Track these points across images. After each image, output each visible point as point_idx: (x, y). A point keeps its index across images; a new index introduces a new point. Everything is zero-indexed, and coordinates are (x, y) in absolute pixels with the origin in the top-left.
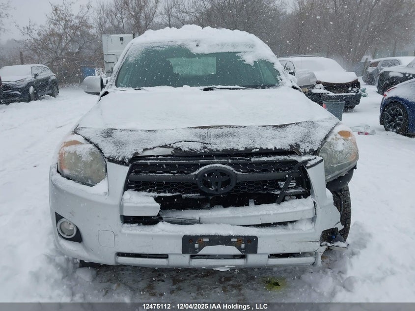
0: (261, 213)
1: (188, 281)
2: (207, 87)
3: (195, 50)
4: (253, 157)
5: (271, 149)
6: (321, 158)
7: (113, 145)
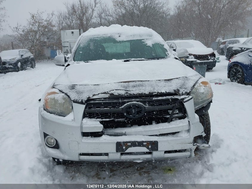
0: (159, 128)
1: (119, 170)
2: (126, 60)
3: (118, 39)
4: (154, 97)
5: (164, 93)
6: (192, 97)
7: (76, 93)
